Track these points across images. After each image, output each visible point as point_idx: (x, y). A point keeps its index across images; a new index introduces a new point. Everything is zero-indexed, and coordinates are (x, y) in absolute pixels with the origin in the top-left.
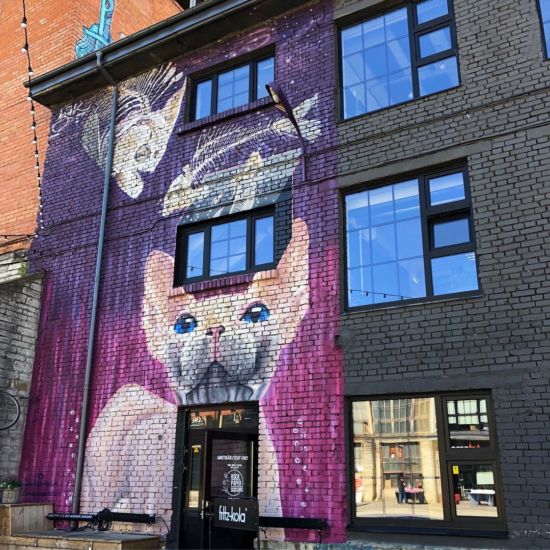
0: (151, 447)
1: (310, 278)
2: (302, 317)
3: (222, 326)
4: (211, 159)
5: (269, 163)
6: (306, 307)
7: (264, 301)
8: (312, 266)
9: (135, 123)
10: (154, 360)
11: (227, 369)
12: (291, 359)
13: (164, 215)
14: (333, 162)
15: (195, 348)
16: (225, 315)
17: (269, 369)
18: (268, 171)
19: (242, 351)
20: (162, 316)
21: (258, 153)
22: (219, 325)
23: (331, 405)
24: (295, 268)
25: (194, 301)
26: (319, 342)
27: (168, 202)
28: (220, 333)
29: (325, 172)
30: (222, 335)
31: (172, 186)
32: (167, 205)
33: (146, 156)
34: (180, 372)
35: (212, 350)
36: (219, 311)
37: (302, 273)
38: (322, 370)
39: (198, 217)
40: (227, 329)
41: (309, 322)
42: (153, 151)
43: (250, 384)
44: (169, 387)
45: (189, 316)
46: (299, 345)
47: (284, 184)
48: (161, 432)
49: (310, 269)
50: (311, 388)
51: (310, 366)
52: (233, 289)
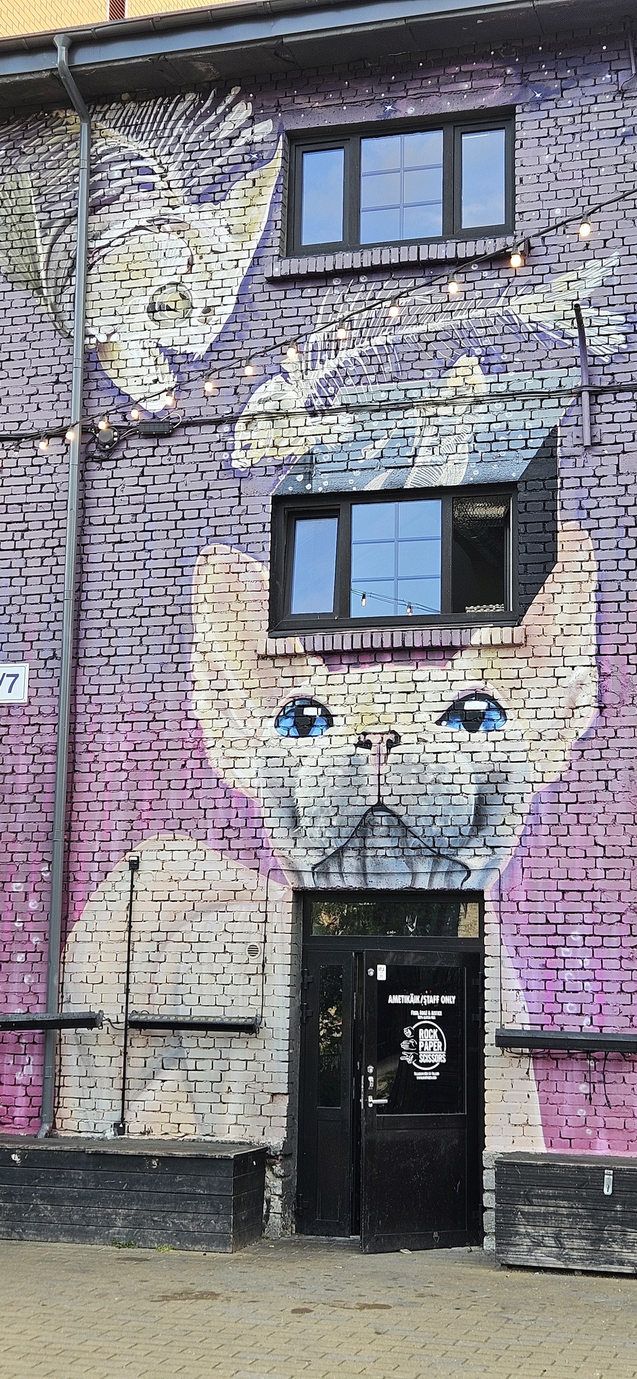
0: (232, 969)
1: (598, 654)
2: (581, 732)
3: (393, 732)
4: (355, 353)
5: (502, 388)
6: (593, 712)
7: (491, 689)
8: (604, 629)
9: (143, 223)
10: (226, 789)
11: (411, 822)
12: (556, 814)
13: (235, 464)
15: (329, 771)
16: (401, 708)
17: (507, 830)
18: (499, 406)
19: (445, 789)
20: (245, 694)
21: (474, 360)
22: (386, 729)
24: (565, 628)
25: (324, 670)
26: (617, 786)
27: (247, 435)
28: (390, 745)
30: (393, 750)
31: (255, 398)
32: (244, 443)
33: (180, 314)
34: (295, 819)
35: (373, 780)
36: (385, 698)
37: (582, 640)
38: (625, 841)
39: (326, 483)
40: (404, 739)
41: (596, 743)
42: (200, 305)
43: (464, 856)
44: (268, 849)
45: (313, 703)
46: (573, 787)
47: (539, 443)
48: (256, 939)
49: (599, 633)
50: (600, 874)
51: (598, 830)
52: (418, 657)
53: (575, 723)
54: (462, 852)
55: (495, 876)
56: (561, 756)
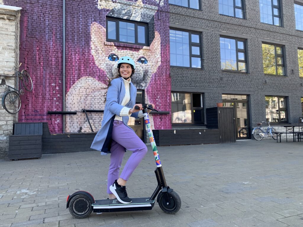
1: (161, 53)
2: (159, 66)
5: (146, 7)
6: (160, 62)
7: (145, 57)
8: (162, 50)
10: (99, 69)
12: (155, 78)
13: (98, 8)
14: (168, 17)
17: (148, 80)
18: (145, 9)
20: (102, 52)
21: (141, 1)
23: (167, 93)
25: (117, 49)
26: (164, 74)
27: (100, 3)
29: (166, 19)
32: (100, 4)
37: (159, 51)
38: (165, 83)
41: (161, 68)
43: (142, 84)
44: (108, 80)
45: (115, 55)
46: (158, 74)
49: (161, 50)
50: (162, 88)
51: (161, 81)
52: (133, 49)
53: (158, 64)
54: (141, 83)
55: (146, 87)
56: (156, 69)
